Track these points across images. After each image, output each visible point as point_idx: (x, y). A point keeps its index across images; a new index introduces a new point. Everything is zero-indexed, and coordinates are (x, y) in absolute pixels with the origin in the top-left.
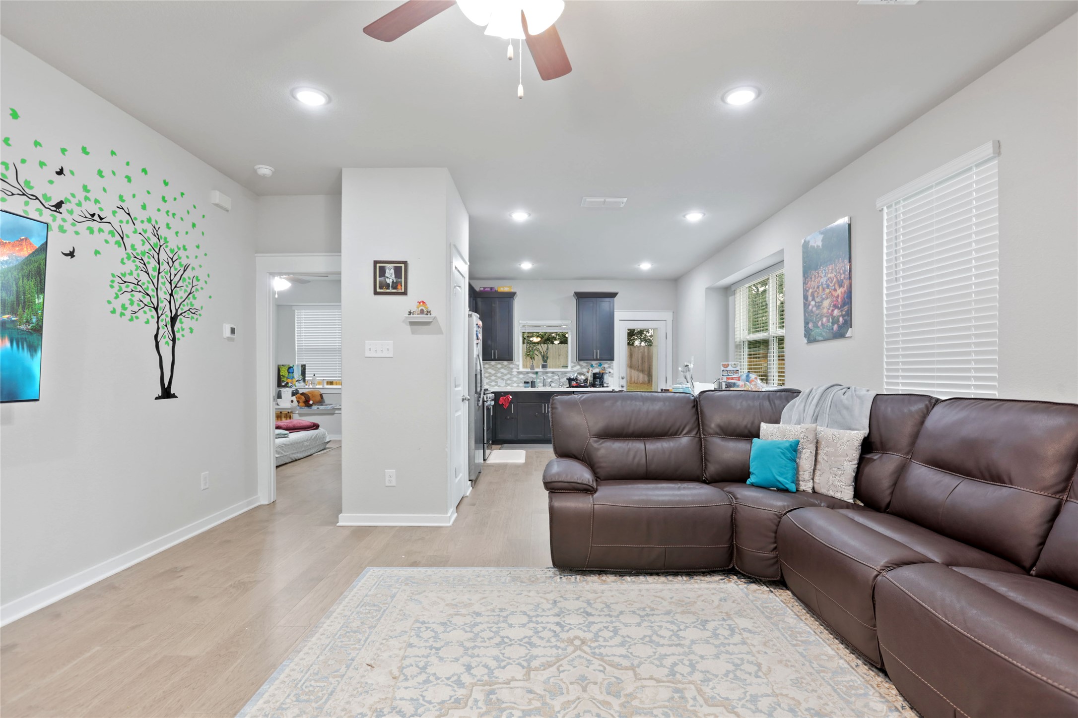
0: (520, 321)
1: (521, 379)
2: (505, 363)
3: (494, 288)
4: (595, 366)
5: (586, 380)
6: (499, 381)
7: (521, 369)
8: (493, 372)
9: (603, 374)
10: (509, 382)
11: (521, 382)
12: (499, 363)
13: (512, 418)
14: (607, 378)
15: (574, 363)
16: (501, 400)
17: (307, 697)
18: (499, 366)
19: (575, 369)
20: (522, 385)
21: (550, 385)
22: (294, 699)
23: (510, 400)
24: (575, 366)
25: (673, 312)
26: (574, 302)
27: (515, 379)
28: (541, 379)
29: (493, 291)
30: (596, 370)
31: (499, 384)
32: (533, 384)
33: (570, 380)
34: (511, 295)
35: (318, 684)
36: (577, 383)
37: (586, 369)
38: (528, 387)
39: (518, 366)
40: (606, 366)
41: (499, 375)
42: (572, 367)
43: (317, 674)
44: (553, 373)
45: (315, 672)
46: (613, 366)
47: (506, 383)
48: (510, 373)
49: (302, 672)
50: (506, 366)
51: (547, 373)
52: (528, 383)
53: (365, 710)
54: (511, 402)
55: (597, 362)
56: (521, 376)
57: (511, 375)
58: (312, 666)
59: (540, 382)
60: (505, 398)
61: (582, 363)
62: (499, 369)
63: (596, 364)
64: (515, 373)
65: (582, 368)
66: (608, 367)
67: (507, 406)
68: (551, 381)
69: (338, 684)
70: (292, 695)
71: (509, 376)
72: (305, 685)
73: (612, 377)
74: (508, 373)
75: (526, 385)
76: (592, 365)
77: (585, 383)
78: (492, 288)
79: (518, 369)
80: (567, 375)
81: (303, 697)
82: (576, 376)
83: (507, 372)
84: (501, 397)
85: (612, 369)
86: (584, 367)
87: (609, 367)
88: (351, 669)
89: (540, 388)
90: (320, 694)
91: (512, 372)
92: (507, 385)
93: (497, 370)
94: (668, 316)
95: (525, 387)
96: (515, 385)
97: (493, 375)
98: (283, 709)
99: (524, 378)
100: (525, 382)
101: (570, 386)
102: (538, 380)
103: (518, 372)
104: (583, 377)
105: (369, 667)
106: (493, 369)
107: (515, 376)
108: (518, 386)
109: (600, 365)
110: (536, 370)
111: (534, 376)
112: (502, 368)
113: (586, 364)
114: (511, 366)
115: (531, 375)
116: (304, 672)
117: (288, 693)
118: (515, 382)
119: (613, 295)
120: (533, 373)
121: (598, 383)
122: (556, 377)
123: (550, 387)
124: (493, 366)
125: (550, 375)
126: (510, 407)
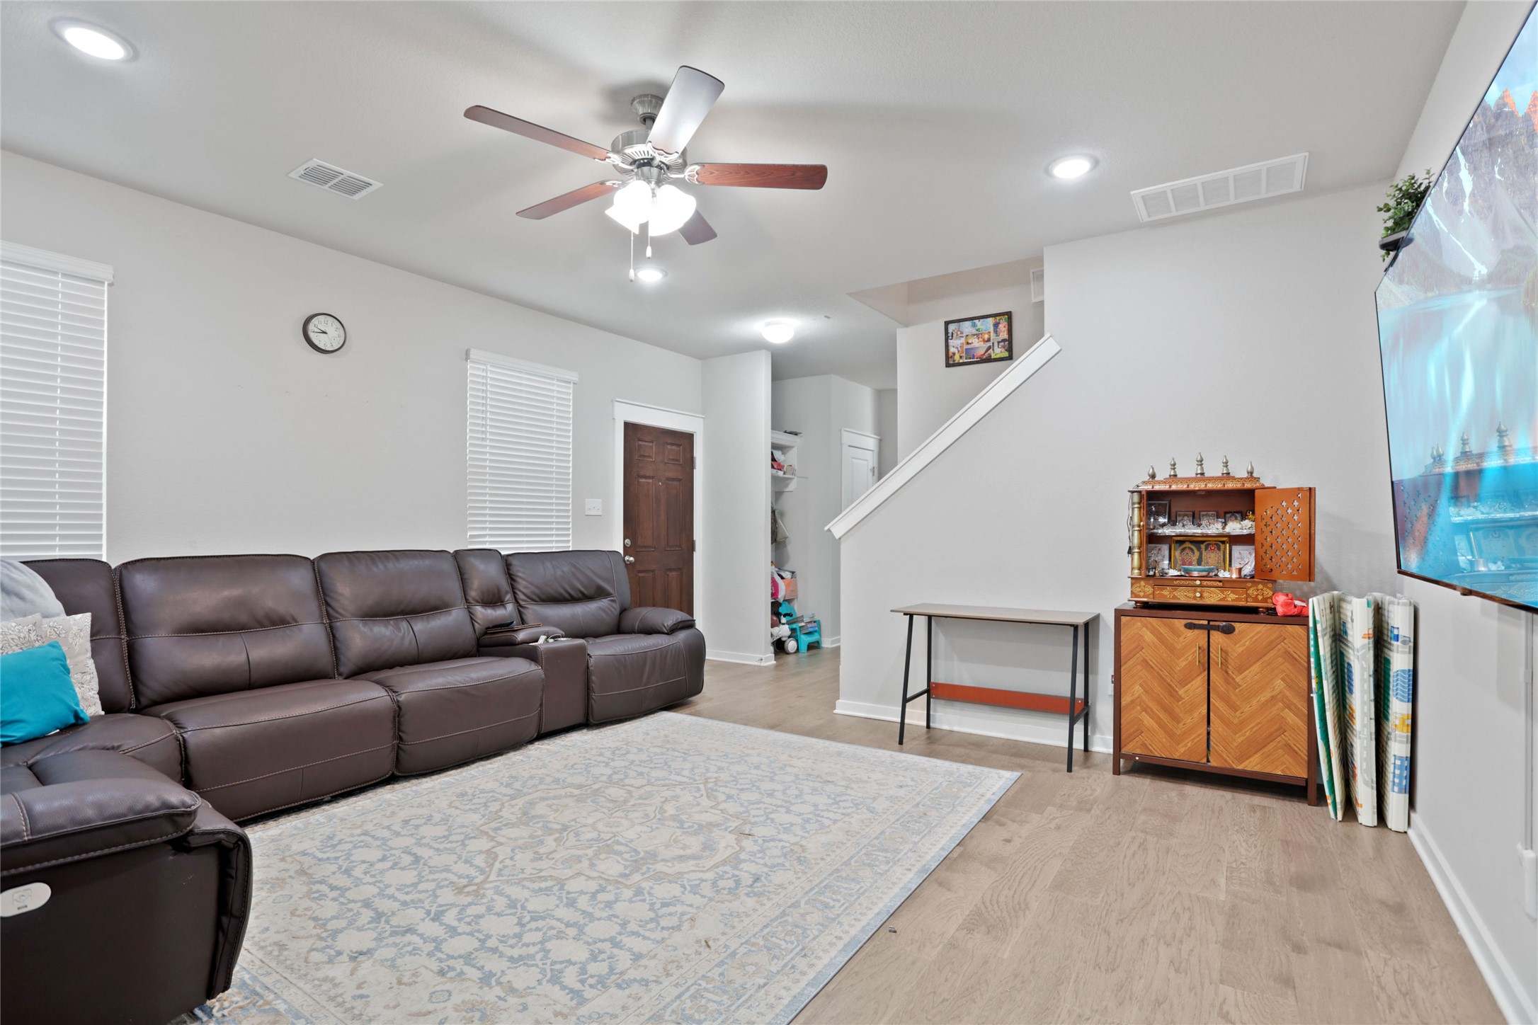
17: (795, 930)
22: (809, 932)
35: (778, 941)
43: (775, 957)
45: (776, 960)
49: (793, 967)
53: (744, 898)
58: (778, 972)
69: (756, 934)
70: (810, 938)
72: (794, 946)
81: (800, 931)
88: (732, 949)
90: (780, 928)
98: (822, 925)
105: (710, 943)
116: (790, 966)
117: (815, 942)
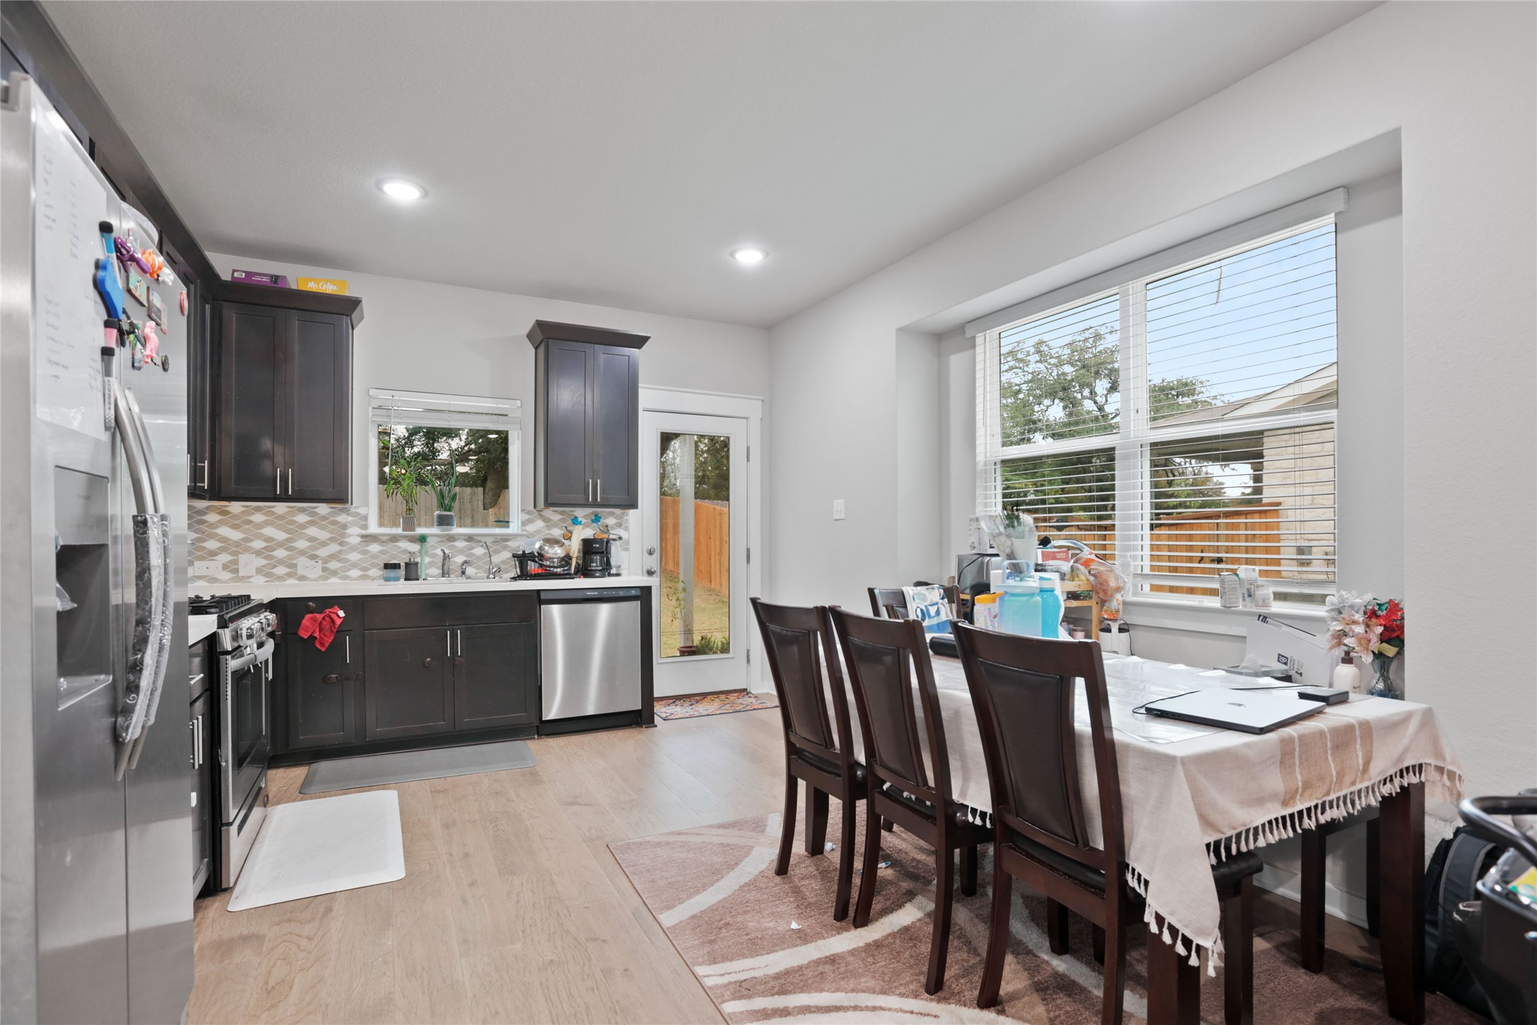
0: (372, 392)
1: (374, 556)
2: (323, 509)
3: (284, 278)
4: (584, 521)
5: (566, 560)
6: (302, 561)
7: (374, 528)
8: (280, 536)
9: (608, 542)
10: (333, 565)
11: (374, 565)
12: (302, 510)
13: (347, 679)
14: (617, 555)
15: (529, 513)
16: (308, 625)
18: (302, 518)
19: (531, 528)
20: (376, 572)
21: (463, 573)
23: (338, 622)
24: (530, 521)
25: (763, 401)
26: (528, 355)
27: (354, 557)
28: (435, 555)
29: (280, 285)
30: (589, 533)
31: (300, 572)
32: (411, 571)
33: (522, 559)
34: (347, 307)
36: (541, 566)
37: (560, 528)
38: (397, 579)
39: (365, 518)
40: (611, 521)
41: (302, 544)
42: (524, 524)
44: (470, 538)
46: (627, 522)
47: (324, 569)
48: (339, 535)
50: (324, 518)
51: (452, 538)
52: (396, 566)
54: (341, 632)
55: (589, 510)
56: (374, 548)
57: (341, 544)
59: (431, 564)
60: (319, 616)
61: (550, 513)
62: (303, 526)
63: (585, 517)
64: (354, 540)
65: (549, 527)
66: (616, 524)
67: (328, 640)
68: (465, 562)
71: (333, 548)
73: (627, 549)
74: (332, 540)
75: (392, 573)
76: (576, 518)
77: (565, 568)
78: (277, 277)
79: (365, 527)
80: (509, 543)
82: (541, 548)
83: (329, 535)
84: (308, 616)
85: (627, 529)
86: (556, 525)
87: (619, 525)
89: (432, 583)
91: (343, 535)
92: (328, 573)
93: (296, 531)
94: (753, 408)
95: (387, 579)
96: (355, 573)
97: (281, 545)
99: (383, 552)
100: (387, 566)
101: (524, 575)
102: (427, 560)
103: (363, 536)
104: (558, 552)
106: (279, 527)
107: (353, 549)
108: (364, 577)
109: (597, 519)
110: (420, 531)
111: (414, 547)
112: (312, 523)
113: (561, 517)
114: (342, 518)
115: (404, 544)
118: (354, 565)
119: (639, 342)
120: (413, 540)
121: (596, 564)
122: (479, 551)
123: (463, 579)
124: (280, 517)
125: (461, 544)
126: (338, 646)
